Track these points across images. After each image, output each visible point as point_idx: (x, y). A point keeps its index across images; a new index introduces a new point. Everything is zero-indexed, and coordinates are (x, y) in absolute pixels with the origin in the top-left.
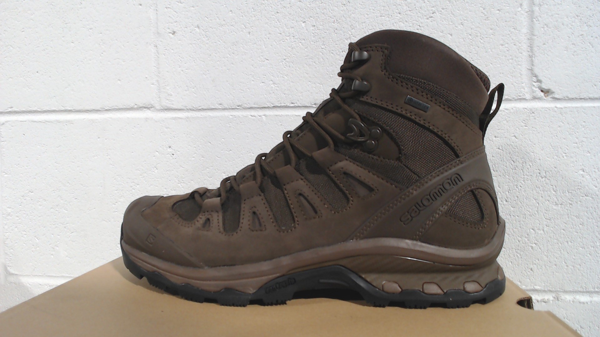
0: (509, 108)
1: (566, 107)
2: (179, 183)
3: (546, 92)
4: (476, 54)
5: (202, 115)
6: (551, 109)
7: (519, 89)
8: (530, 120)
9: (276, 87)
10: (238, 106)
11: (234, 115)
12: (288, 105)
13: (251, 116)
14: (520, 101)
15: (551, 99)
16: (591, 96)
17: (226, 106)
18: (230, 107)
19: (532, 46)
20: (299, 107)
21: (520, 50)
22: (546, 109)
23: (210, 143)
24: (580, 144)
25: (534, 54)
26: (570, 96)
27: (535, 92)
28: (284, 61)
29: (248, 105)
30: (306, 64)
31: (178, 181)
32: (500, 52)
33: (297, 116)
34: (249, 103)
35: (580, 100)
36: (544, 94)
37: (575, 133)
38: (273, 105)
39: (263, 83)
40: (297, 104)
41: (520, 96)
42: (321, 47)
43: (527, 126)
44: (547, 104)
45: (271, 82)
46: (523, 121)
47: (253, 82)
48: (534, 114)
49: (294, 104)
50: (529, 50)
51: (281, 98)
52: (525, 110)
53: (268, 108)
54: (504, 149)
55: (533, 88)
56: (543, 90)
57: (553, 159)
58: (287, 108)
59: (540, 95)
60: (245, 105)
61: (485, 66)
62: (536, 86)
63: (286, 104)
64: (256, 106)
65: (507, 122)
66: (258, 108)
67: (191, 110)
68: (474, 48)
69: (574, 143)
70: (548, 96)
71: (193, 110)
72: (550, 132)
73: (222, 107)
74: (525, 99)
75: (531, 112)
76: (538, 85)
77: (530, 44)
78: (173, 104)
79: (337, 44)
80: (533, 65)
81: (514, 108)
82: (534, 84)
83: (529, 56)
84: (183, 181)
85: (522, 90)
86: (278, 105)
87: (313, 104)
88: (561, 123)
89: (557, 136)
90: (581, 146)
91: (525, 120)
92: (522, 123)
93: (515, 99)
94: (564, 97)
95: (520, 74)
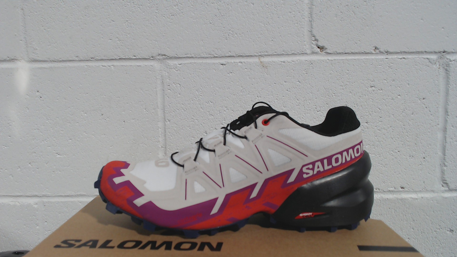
0: (295, 60)
1: (335, 60)
2: (46, 120)
3: (321, 48)
4: (271, 19)
5: (63, 66)
6: (324, 61)
7: (303, 46)
8: (309, 69)
9: (121, 43)
10: (92, 58)
11: (89, 66)
12: (131, 57)
13: (103, 66)
14: (303, 55)
15: (325, 53)
16: (353, 51)
17: (82, 58)
18: (85, 59)
19: (311, 13)
20: (140, 59)
21: (303, 16)
22: (322, 61)
23: (70, 87)
24: (344, 87)
25: (313, 20)
26: (338, 52)
27: (314, 48)
28: (127, 22)
29: (100, 57)
30: (144, 25)
31: (46, 118)
32: (288, 18)
33: (138, 66)
34: (100, 56)
35: (345, 54)
36: (320, 50)
37: (342, 79)
38: (119, 58)
39: (110, 39)
40: (138, 56)
41: (303, 51)
42: (155, 11)
43: (308, 73)
44: (322, 57)
45: (117, 38)
46: (305, 70)
47: (103, 39)
48: (312, 65)
49: (136, 56)
50: (310, 17)
51: (125, 52)
52: (306, 61)
53: (116, 59)
54: (291, 91)
55: (313, 45)
56: (319, 47)
57: (326, 98)
58: (130, 59)
59: (317, 51)
60: (97, 57)
61: (278, 28)
62: (314, 44)
63: (130, 57)
64: (105, 58)
65: (294, 71)
66: (108, 60)
67: (53, 61)
68: (270, 15)
69: (340, 86)
70: (323, 51)
71: (56, 61)
72: (324, 78)
73: (78, 59)
74: (306, 53)
75: (311, 63)
76: (316, 43)
77: (310, 12)
78: (38, 57)
79: (167, 10)
80: (312, 28)
81: (298, 60)
82: (313, 42)
83: (310, 21)
84: (50, 119)
85: (304, 46)
86: (123, 57)
87: (151, 57)
88: (332, 71)
89: (328, 81)
90: (345, 88)
91: (307, 69)
92: (304, 71)
93: (299, 53)
94: (334, 52)
95: (303, 35)
